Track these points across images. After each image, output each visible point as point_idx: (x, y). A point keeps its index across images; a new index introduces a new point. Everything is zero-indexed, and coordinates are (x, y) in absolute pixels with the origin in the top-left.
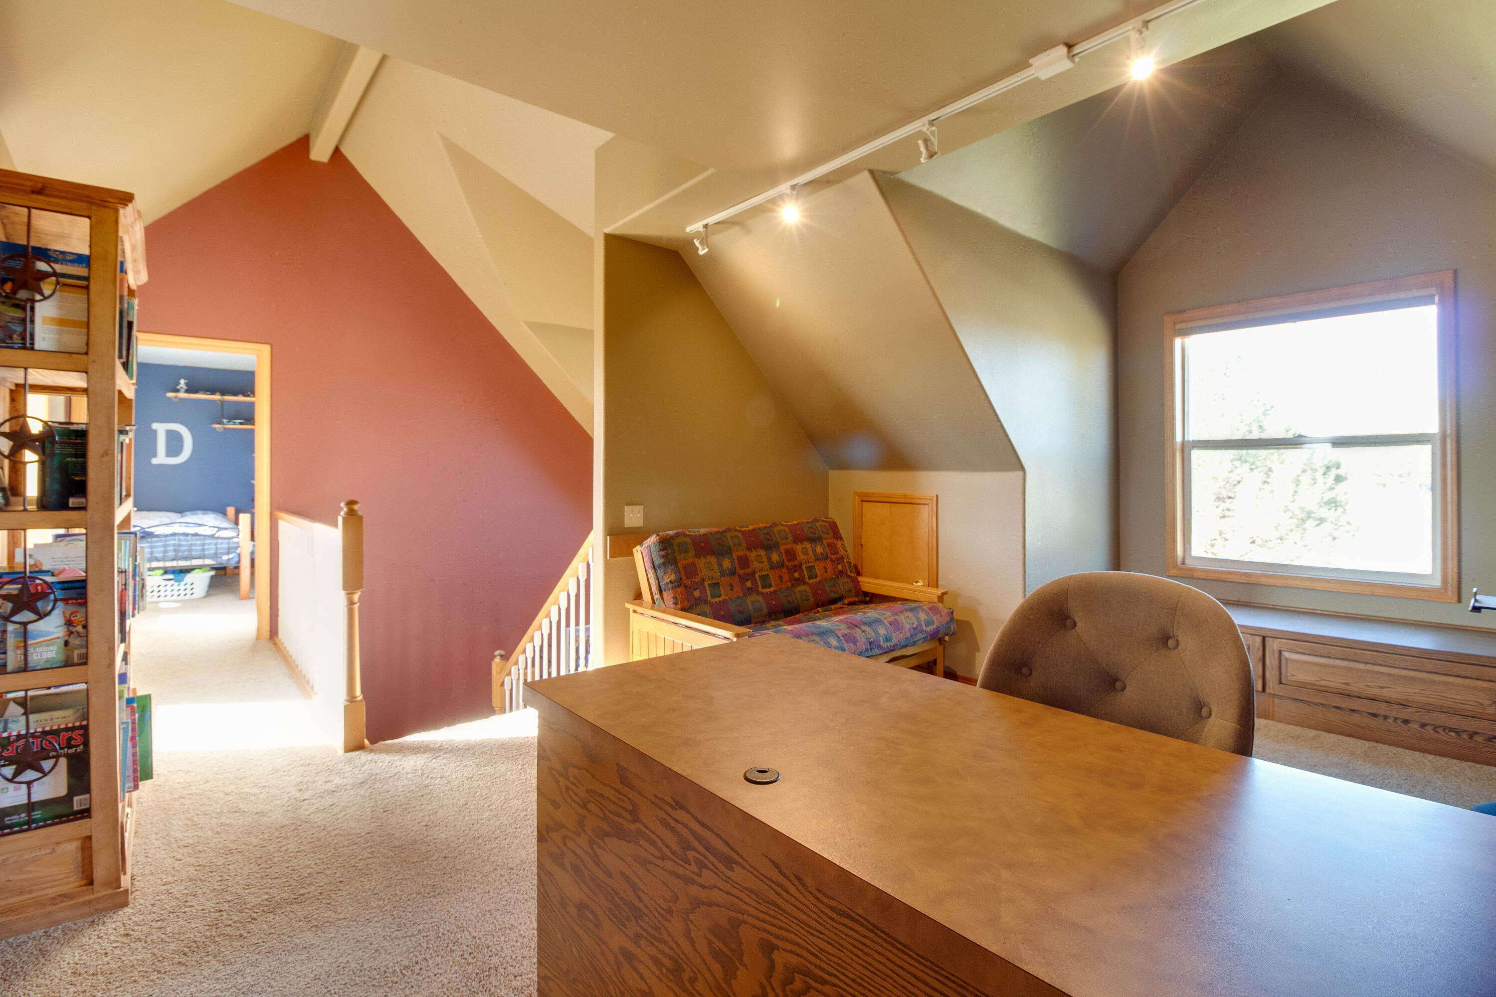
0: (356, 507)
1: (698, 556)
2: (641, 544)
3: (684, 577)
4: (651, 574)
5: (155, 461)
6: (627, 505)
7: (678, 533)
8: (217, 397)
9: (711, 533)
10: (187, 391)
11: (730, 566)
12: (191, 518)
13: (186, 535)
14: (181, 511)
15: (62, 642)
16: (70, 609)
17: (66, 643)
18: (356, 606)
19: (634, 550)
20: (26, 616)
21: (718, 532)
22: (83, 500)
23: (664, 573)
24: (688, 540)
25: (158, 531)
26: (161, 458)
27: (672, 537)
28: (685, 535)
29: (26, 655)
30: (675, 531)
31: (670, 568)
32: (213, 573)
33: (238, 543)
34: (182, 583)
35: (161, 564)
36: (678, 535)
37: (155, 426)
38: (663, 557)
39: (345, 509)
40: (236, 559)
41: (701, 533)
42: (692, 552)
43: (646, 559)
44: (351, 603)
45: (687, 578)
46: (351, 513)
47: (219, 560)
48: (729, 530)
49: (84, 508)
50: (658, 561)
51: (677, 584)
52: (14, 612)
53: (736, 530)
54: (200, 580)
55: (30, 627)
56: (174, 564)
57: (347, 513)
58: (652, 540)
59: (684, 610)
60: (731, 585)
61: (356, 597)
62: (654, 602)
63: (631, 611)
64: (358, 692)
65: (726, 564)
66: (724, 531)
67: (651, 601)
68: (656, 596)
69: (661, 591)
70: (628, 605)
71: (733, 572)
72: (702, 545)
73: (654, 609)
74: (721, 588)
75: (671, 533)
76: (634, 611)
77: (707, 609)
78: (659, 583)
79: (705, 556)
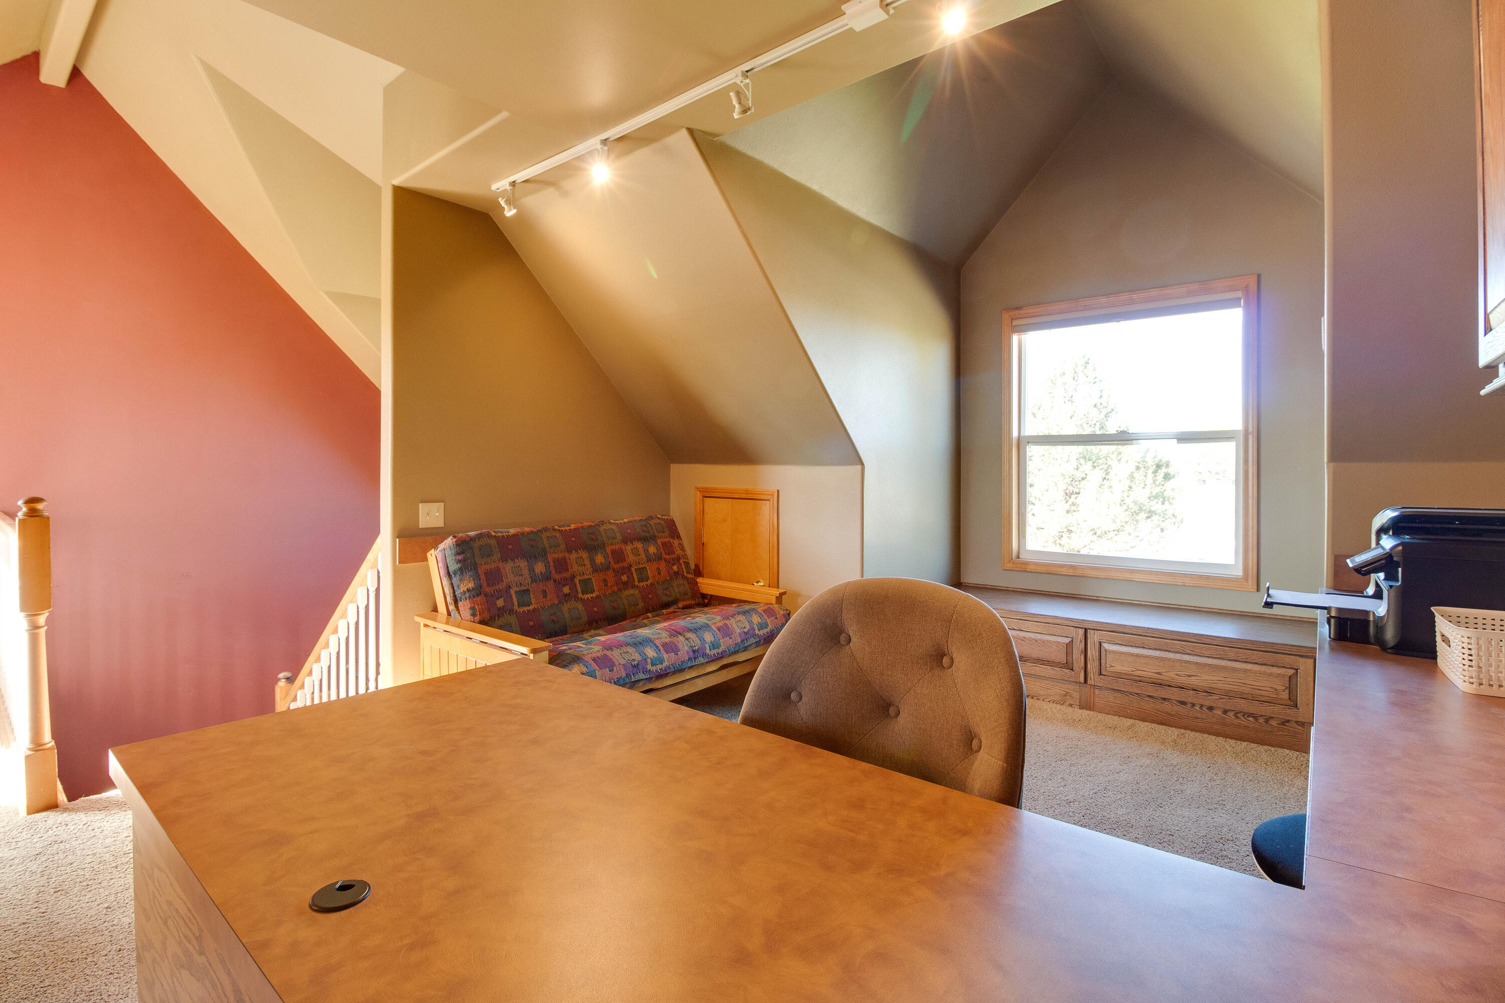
0: (40, 506)
1: (504, 559)
2: (435, 547)
3: (485, 584)
4: (446, 582)
6: (421, 502)
7: (481, 534)
9: (523, 534)
11: (544, 570)
19: (429, 555)
21: (532, 532)
23: (461, 580)
24: (493, 542)
27: (472, 539)
28: (489, 535)
30: (479, 532)
31: (467, 575)
36: (480, 536)
38: (459, 561)
39: (24, 509)
41: (510, 534)
42: (497, 556)
43: (440, 565)
45: (488, 585)
46: (32, 514)
48: (546, 529)
50: (453, 567)
51: (475, 593)
53: (555, 530)
58: (449, 542)
59: (482, 622)
60: (544, 592)
61: (42, 620)
62: (449, 614)
63: (422, 625)
64: (47, 736)
65: (540, 568)
66: (539, 531)
67: (446, 613)
68: (452, 607)
69: (456, 601)
70: (417, 619)
71: (547, 577)
72: (510, 547)
73: (447, 623)
74: (532, 596)
75: (472, 534)
76: (426, 626)
77: (513, 620)
78: (454, 592)
79: (513, 560)
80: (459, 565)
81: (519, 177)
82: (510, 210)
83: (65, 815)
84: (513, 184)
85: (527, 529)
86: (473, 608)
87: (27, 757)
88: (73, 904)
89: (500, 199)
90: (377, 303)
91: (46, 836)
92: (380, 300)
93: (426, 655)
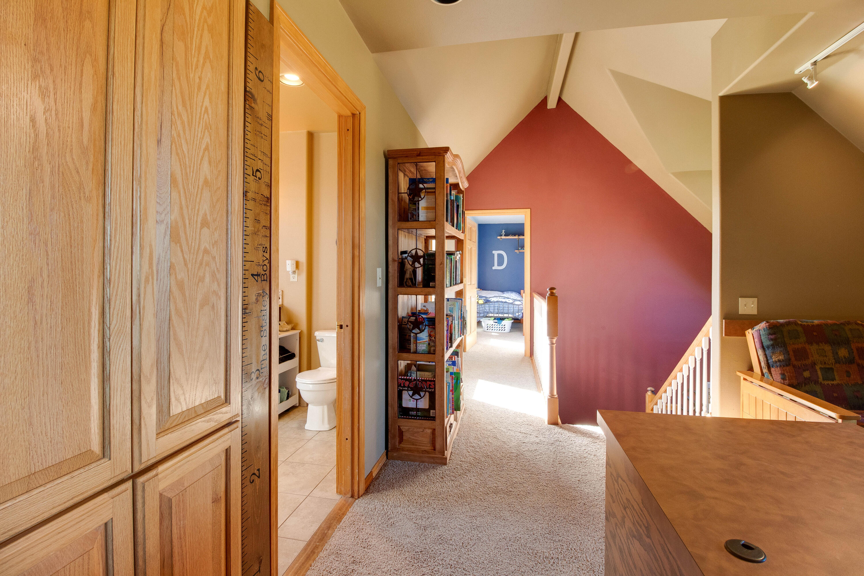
0: (554, 291)
1: (810, 343)
2: (752, 328)
3: (793, 359)
4: (760, 352)
5: (494, 268)
6: (741, 297)
7: (789, 322)
8: (517, 237)
9: (826, 325)
10: (505, 235)
11: (847, 355)
12: (506, 295)
13: (502, 302)
14: (503, 291)
15: (427, 343)
16: (431, 330)
17: (429, 344)
18: (555, 345)
19: (747, 332)
20: (416, 331)
21: (835, 324)
22: (434, 283)
23: (773, 353)
24: (800, 329)
25: (493, 299)
26: (496, 267)
27: (782, 325)
28: (796, 323)
29: (416, 346)
30: (787, 320)
31: (778, 350)
32: (513, 321)
33: (522, 308)
34: (501, 325)
35: (493, 315)
36: (788, 324)
37: (494, 252)
38: (772, 340)
39: (549, 292)
40: (521, 315)
41: (814, 324)
42: (803, 339)
43: (756, 340)
44: (552, 344)
45: (796, 360)
46: (552, 294)
47: (515, 315)
48: (849, 323)
49: (434, 287)
50: (766, 343)
51: (785, 364)
52: (413, 329)
53: (857, 324)
54: (507, 323)
55: (418, 335)
56: (497, 315)
57: (550, 295)
58: (763, 325)
59: (791, 385)
60: (847, 372)
61: (554, 341)
62: (763, 374)
63: (742, 378)
64: (555, 393)
65: (843, 352)
66: (841, 324)
67: (760, 373)
68: (765, 371)
69: (769, 367)
70: (739, 374)
71: (851, 361)
72: (815, 334)
73: (761, 380)
74: (835, 373)
75: (781, 321)
76: (745, 379)
77: (818, 389)
78: (767, 360)
79: (817, 343)
80: (772, 342)
81: (819, 57)
82: (813, 83)
83: (561, 429)
84: (815, 63)
85: (830, 321)
86: (783, 374)
87: (548, 399)
88: (566, 472)
89: (803, 79)
90: (710, 173)
91: (555, 436)
92: (711, 171)
93: (745, 399)
